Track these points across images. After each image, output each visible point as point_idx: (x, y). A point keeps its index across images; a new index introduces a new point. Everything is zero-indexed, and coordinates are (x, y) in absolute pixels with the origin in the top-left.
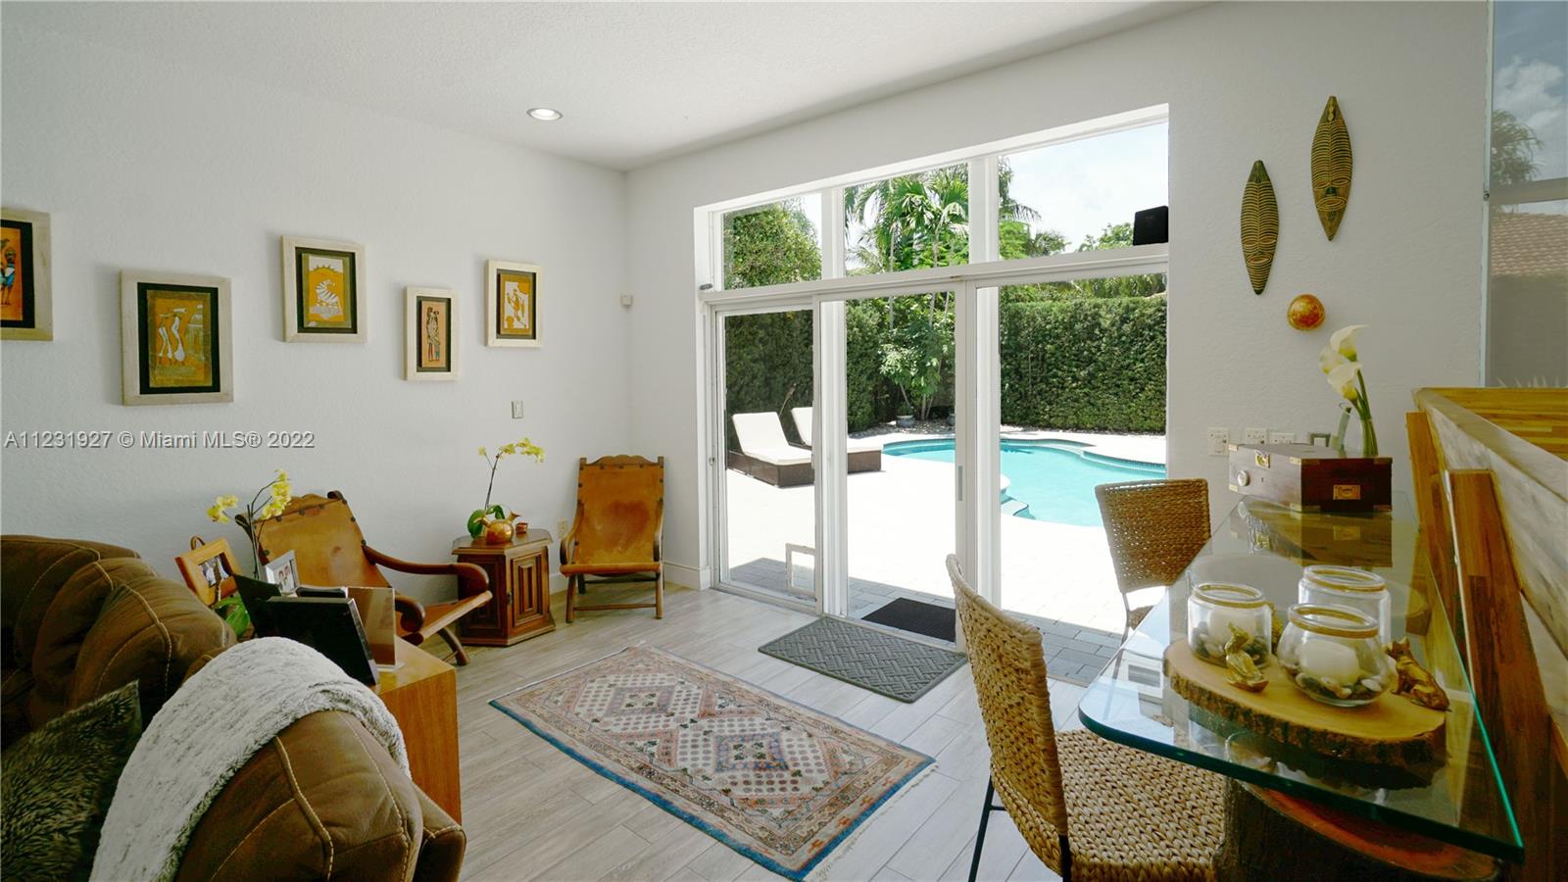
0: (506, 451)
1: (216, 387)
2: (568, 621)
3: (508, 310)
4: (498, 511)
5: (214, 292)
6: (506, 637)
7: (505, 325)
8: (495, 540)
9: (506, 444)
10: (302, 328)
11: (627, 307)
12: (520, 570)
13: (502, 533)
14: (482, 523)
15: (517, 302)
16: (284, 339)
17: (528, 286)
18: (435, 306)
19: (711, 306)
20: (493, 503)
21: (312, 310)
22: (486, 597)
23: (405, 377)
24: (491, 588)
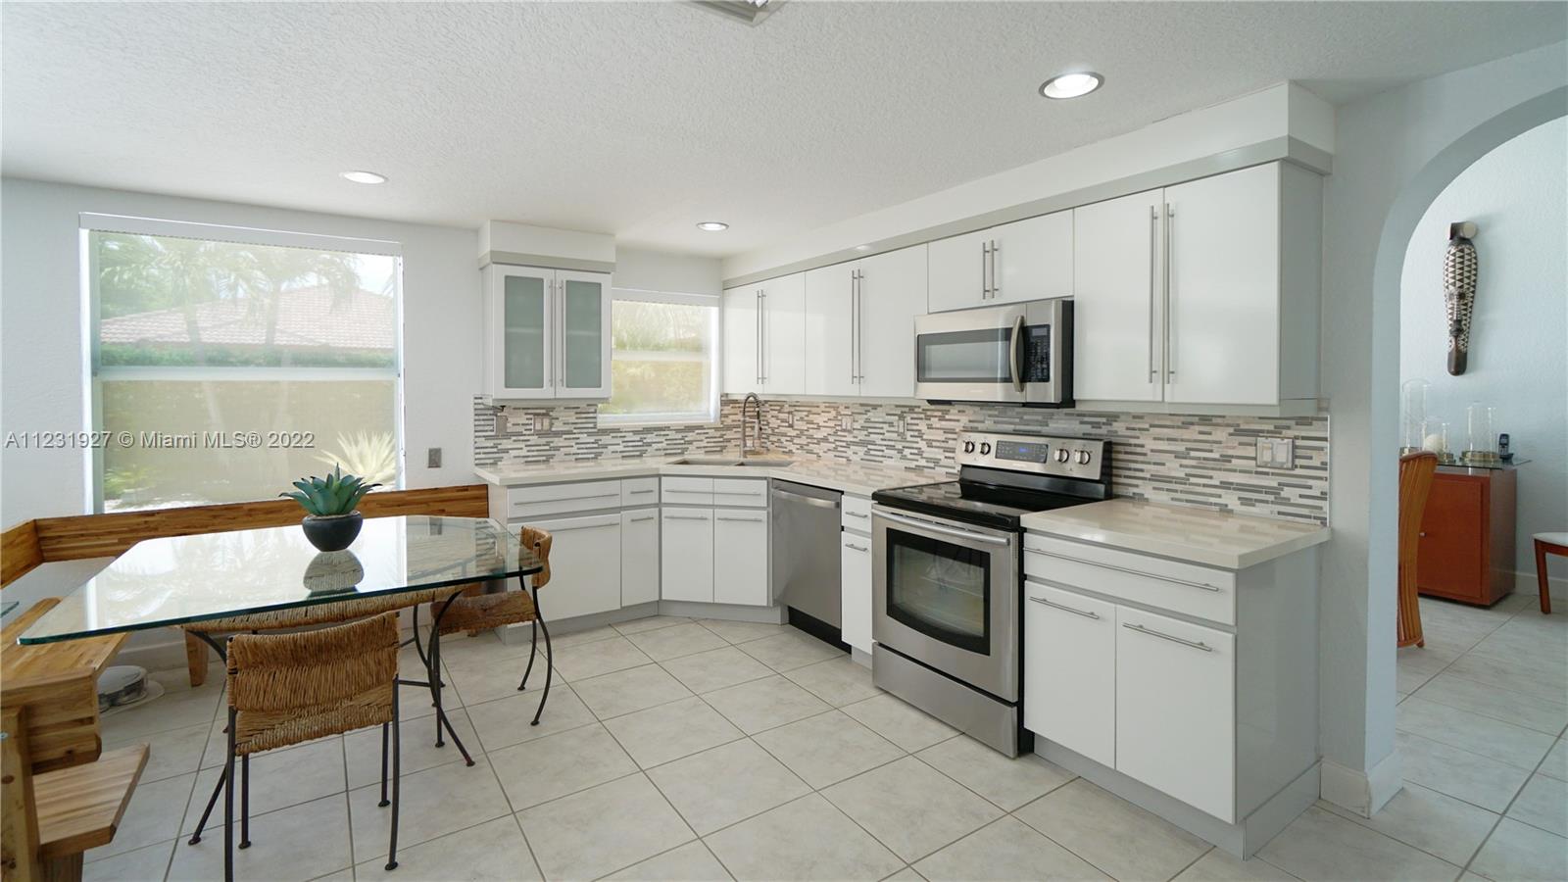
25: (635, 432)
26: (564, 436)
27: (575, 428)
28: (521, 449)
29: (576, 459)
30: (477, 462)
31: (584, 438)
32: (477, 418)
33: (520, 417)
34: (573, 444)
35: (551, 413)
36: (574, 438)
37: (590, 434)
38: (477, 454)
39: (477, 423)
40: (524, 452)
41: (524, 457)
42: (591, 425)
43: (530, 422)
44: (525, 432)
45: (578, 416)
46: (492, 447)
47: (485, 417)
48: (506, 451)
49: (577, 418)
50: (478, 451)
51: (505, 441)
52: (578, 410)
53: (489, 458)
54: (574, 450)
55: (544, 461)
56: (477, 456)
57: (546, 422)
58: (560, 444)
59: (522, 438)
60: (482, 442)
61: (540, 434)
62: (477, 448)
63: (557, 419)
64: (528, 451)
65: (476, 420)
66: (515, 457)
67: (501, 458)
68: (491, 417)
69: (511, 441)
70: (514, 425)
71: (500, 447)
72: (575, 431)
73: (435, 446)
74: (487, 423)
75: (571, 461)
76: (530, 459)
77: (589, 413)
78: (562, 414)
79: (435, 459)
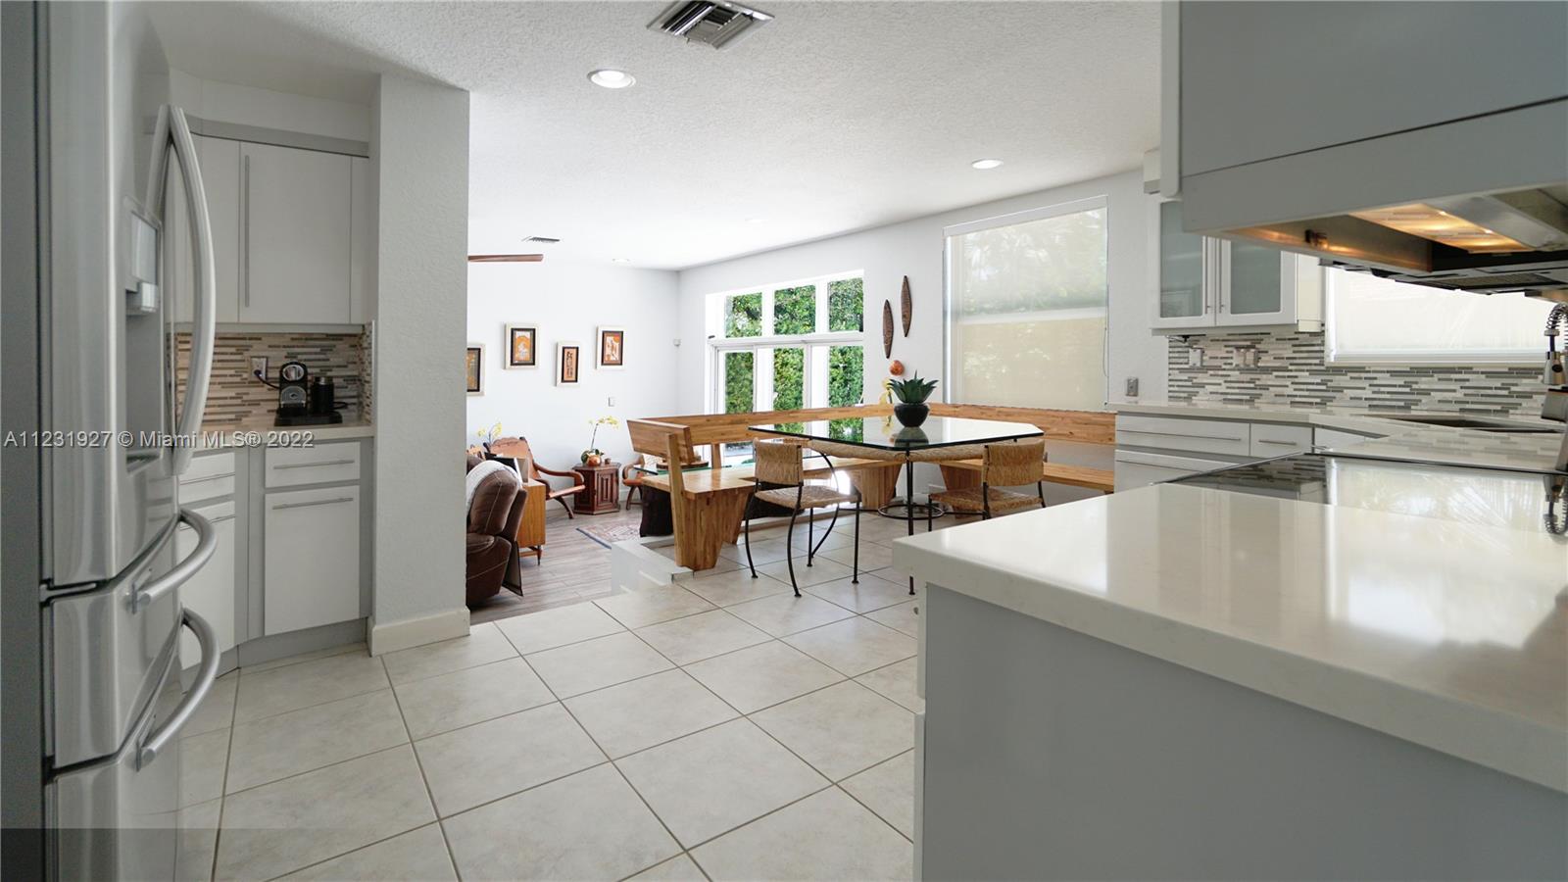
0: (601, 422)
1: (478, 390)
2: (627, 509)
3: (608, 351)
4: (597, 452)
5: (479, 350)
6: (593, 510)
7: (606, 358)
8: (593, 464)
9: (600, 419)
10: (512, 364)
11: (678, 345)
12: (602, 479)
13: (595, 461)
14: (587, 457)
15: (613, 347)
16: (505, 368)
17: (619, 338)
18: (571, 351)
19: (716, 347)
20: (595, 447)
21: (517, 355)
22: (582, 487)
23: (556, 385)
24: (584, 484)
25: (1394, 373)
26: (1275, 373)
27: (1291, 364)
28: (1220, 384)
29: (1292, 403)
30: (1171, 394)
31: (1304, 376)
32: (1171, 350)
33: (1220, 350)
34: (1288, 383)
35: (1257, 346)
36: (1289, 377)
37: (1312, 372)
38: (1170, 386)
39: (1171, 355)
40: (1223, 389)
41: (1222, 393)
42: (1317, 361)
43: (1230, 355)
44: (1224, 367)
45: (1296, 349)
46: (1186, 381)
47: (1180, 349)
48: (1202, 386)
49: (1294, 352)
50: (1171, 383)
51: (1200, 375)
52: (1297, 342)
53: (1184, 392)
54: (1290, 391)
55: (1247, 401)
56: (1172, 389)
57: (1250, 355)
58: (1270, 383)
59: (1221, 373)
60: (1177, 375)
61: (1245, 370)
62: (1170, 380)
63: (1267, 352)
64: (1228, 388)
65: (1170, 352)
66: (1211, 393)
67: (1196, 394)
68: (1186, 349)
69: (1207, 375)
70: (1211, 358)
71: (1195, 381)
72: (1290, 368)
73: (1133, 376)
74: (1182, 355)
75: (1285, 404)
76: (1229, 397)
77: (1313, 345)
78: (1275, 346)
79: (1133, 388)
